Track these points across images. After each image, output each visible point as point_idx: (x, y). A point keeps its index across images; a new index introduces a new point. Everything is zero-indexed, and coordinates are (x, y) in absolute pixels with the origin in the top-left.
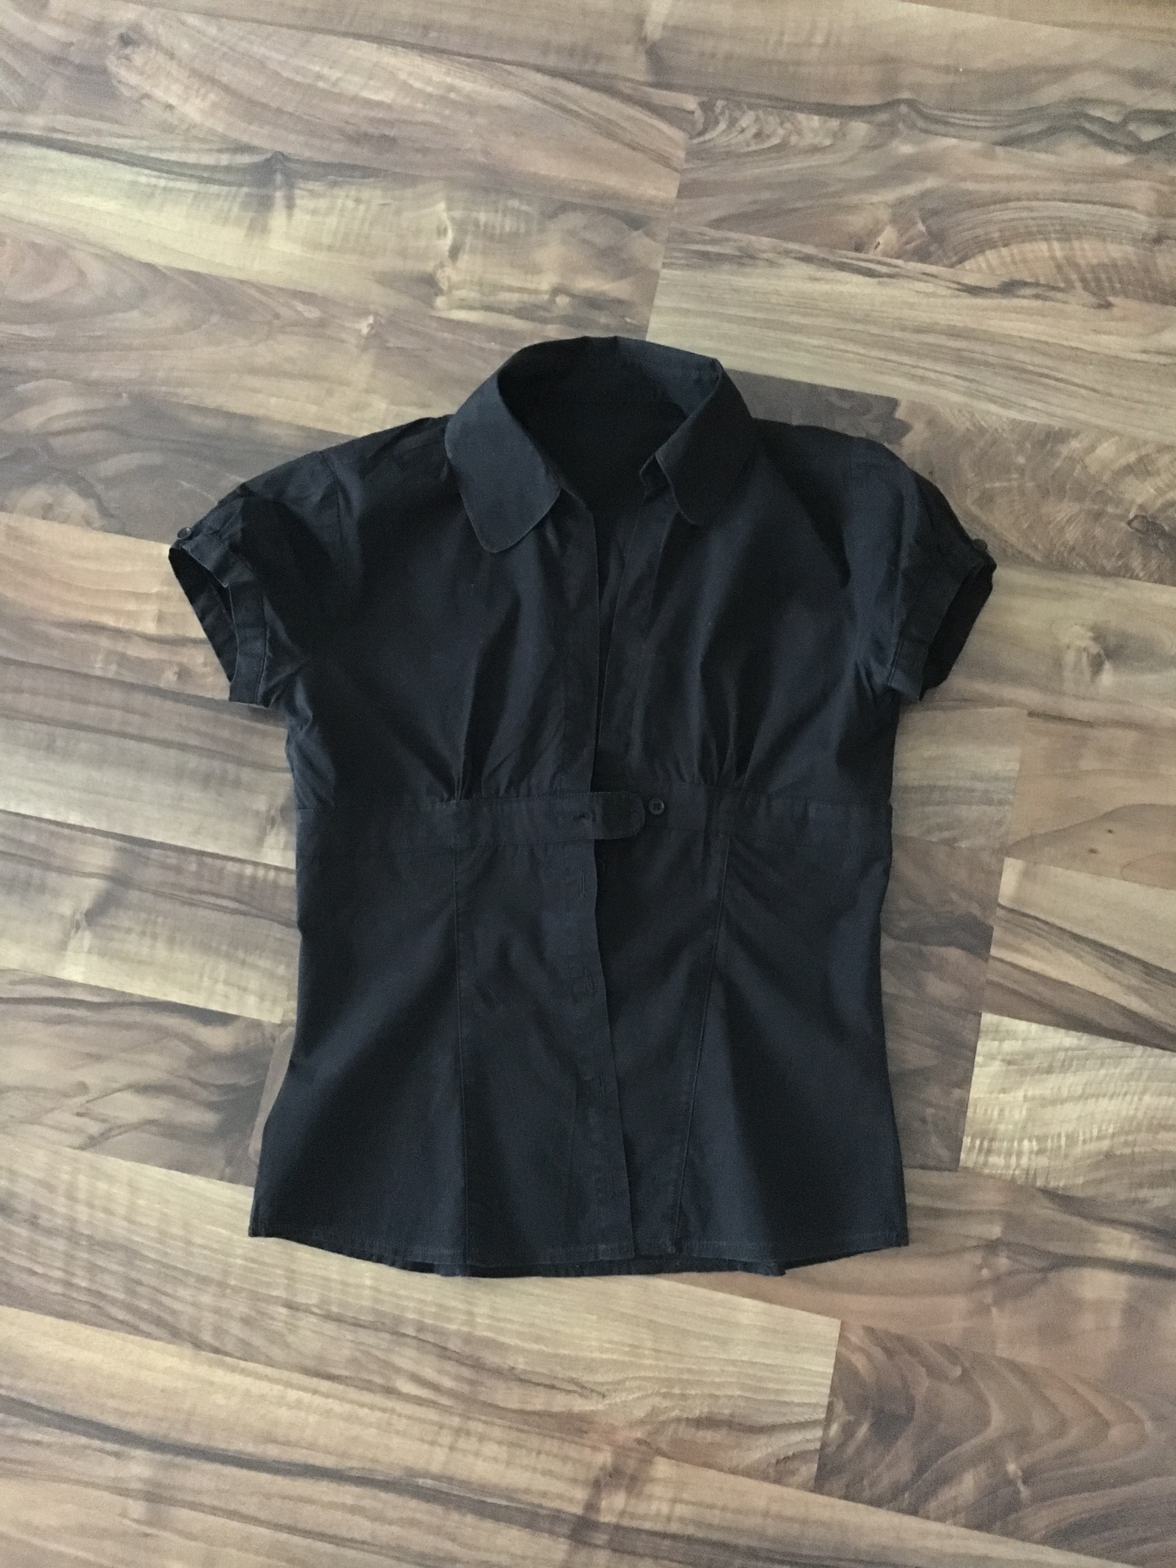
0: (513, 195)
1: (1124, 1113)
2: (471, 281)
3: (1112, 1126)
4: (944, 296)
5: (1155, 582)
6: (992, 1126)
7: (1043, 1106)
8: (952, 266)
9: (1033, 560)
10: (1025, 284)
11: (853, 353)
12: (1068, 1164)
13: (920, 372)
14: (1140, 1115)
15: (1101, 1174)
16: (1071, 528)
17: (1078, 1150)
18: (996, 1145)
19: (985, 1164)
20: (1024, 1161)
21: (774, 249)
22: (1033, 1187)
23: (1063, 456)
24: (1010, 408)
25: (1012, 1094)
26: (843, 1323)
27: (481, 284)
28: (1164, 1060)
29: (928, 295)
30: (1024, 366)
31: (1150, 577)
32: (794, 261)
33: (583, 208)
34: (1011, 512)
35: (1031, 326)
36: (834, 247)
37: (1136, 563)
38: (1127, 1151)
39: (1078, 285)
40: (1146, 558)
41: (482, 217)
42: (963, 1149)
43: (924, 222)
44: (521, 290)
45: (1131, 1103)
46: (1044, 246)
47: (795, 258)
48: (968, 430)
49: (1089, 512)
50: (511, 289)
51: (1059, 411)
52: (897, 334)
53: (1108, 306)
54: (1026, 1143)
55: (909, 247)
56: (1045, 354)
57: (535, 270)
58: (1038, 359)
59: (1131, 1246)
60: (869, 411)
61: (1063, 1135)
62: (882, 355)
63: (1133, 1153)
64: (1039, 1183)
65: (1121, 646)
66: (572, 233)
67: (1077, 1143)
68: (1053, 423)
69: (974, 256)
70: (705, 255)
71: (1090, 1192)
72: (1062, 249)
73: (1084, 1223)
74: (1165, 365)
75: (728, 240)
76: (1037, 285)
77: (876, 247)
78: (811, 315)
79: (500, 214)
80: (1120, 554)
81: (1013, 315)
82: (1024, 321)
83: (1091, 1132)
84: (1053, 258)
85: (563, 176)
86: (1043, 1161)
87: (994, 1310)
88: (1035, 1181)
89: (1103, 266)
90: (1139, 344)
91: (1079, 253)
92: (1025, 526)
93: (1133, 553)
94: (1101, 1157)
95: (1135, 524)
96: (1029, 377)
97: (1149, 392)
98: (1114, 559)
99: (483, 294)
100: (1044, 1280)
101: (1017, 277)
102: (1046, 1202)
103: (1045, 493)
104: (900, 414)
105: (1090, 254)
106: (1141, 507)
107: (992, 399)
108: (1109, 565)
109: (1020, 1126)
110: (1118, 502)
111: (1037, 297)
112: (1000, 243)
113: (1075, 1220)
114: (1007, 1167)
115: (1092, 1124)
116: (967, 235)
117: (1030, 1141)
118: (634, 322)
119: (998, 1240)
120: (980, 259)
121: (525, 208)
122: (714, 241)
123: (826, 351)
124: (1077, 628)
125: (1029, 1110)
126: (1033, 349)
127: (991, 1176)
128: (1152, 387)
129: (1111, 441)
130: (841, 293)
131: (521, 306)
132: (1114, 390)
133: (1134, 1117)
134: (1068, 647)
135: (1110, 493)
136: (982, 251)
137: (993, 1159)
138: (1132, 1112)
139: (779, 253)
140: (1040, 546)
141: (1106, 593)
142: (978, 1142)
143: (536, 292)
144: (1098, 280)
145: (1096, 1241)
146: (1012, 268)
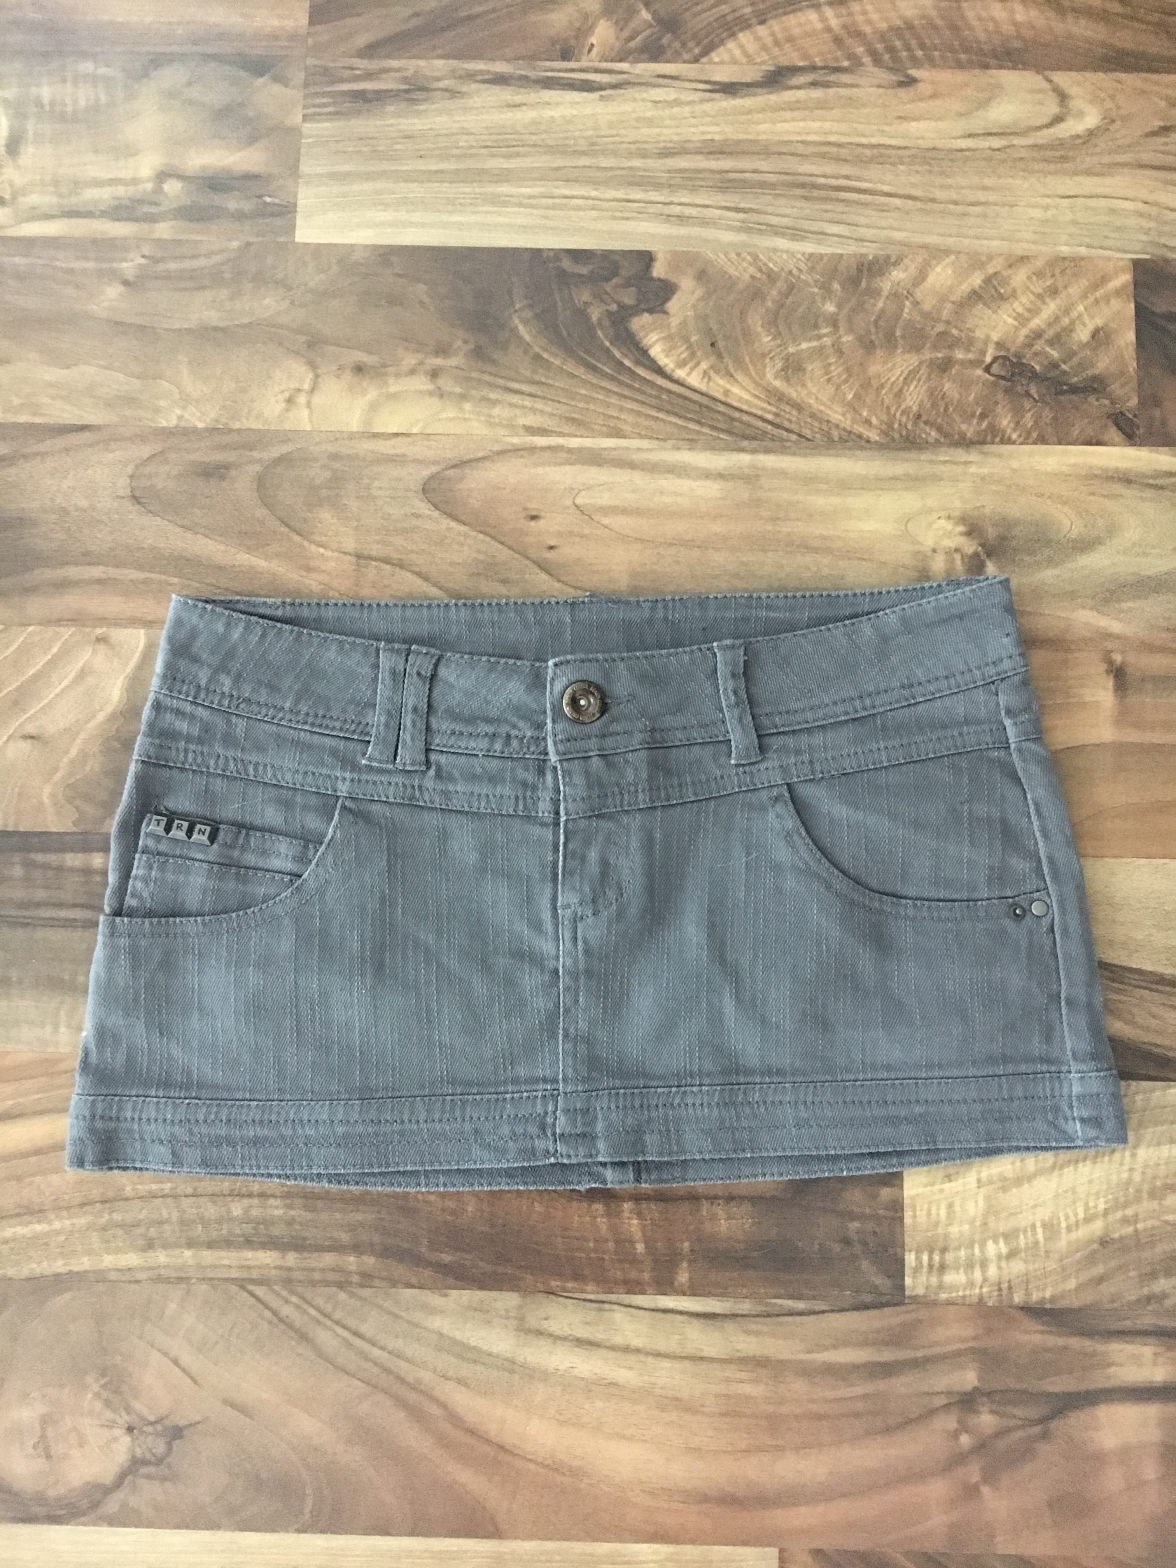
0: (84, 55)
1: (1114, 1178)
2: (42, 180)
3: (1102, 1200)
4: (690, 103)
5: (1034, 443)
6: (940, 1231)
7: (1004, 1189)
8: (696, 60)
9: (868, 441)
10: (795, 70)
11: (583, 197)
12: (1052, 1265)
13: (677, 210)
14: (1137, 1177)
15: (1099, 1270)
16: (912, 388)
17: (1063, 1242)
18: (949, 1257)
19: (941, 1287)
20: (992, 1272)
21: (453, 75)
22: (1010, 1307)
23: (885, 293)
24: (803, 239)
25: (961, 1181)
26: (781, 1551)
27: (56, 182)
28: (1158, 1093)
29: (671, 104)
30: (813, 179)
31: (1027, 438)
32: (482, 86)
33: (182, 58)
34: (829, 380)
35: (816, 125)
36: (533, 58)
37: (1005, 422)
38: (1130, 1230)
39: (867, 60)
40: (1019, 413)
41: (46, 92)
42: (908, 1271)
43: (647, 5)
44: (112, 182)
45: (1121, 1164)
46: (812, 16)
47: (484, 82)
48: (753, 277)
49: (932, 363)
50: (99, 183)
51: (868, 233)
52: (637, 163)
53: (912, 81)
54: (990, 1246)
55: (632, 44)
56: (838, 159)
57: (129, 151)
58: (830, 168)
59: (1155, 1364)
60: (615, 274)
61: (1038, 1224)
62: (620, 194)
63: (1136, 1231)
64: (1018, 1298)
65: (1004, 538)
66: (171, 94)
67: (1060, 1232)
68: (864, 251)
69: (722, 42)
70: (360, 96)
71: (1088, 1298)
72: (838, 16)
73: (1087, 1344)
74: (999, 150)
75: (387, 70)
76: (813, 68)
77: (590, 51)
78: (518, 155)
79: (69, 85)
80: (981, 414)
81: (788, 115)
82: (804, 120)
83: (1076, 1215)
84: (829, 29)
85: (148, 19)
86: (1017, 1267)
87: (985, 1490)
88: (1012, 1298)
89: (897, 30)
90: (961, 126)
91: (860, 19)
92: (850, 396)
93: (999, 409)
94: (1096, 1246)
95: (995, 369)
96: (824, 193)
97: (985, 188)
98: (975, 421)
99: (61, 196)
100: (1045, 1436)
101: (784, 62)
102: (1031, 1324)
103: (869, 347)
104: (658, 270)
105: (875, 16)
106: (999, 345)
107: (777, 231)
108: (970, 430)
109: (978, 1224)
110: (968, 344)
111: (814, 84)
112: (754, 21)
113: (1075, 1342)
114: (971, 1284)
115: (1074, 1203)
116: (710, 16)
117: (996, 1242)
118: (277, 201)
119: (975, 1389)
120: (731, 45)
121: (103, 70)
122: (369, 76)
123: (545, 201)
124: (943, 523)
125: (987, 1199)
126: (823, 156)
127: (949, 1303)
128: (987, 182)
129: (944, 263)
130: (553, 119)
131: (116, 203)
132: (939, 194)
133: (1129, 1182)
134: (934, 551)
135: (955, 332)
136: (733, 35)
137: (950, 1278)
138: (1125, 1175)
139: (461, 77)
140: (874, 421)
141: (972, 469)
142: (925, 1258)
143: (135, 181)
144: (891, 49)
145: (1109, 1365)
146: (776, 51)
